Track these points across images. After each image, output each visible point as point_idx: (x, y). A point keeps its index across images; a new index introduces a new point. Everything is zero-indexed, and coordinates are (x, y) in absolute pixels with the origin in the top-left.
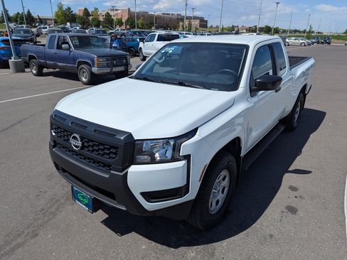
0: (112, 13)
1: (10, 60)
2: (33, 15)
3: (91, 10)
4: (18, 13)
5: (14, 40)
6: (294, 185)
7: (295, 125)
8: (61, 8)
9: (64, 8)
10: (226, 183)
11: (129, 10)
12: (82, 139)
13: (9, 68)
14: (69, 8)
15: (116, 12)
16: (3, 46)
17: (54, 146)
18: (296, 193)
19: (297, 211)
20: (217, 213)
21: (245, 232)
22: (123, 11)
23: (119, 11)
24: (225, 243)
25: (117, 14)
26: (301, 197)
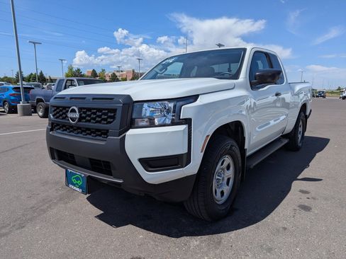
0: (117, 74)
1: (18, 105)
2: (45, 75)
3: (98, 72)
4: (32, 74)
5: (25, 88)
6: (305, 189)
7: (300, 145)
8: (71, 69)
9: (74, 70)
10: (230, 173)
11: (133, 71)
12: (80, 109)
13: (17, 113)
14: (79, 70)
15: (121, 73)
16: (14, 92)
17: (52, 130)
18: (307, 195)
19: (311, 209)
20: (223, 204)
21: (254, 225)
22: (128, 72)
23: (124, 73)
24: (233, 234)
25: (122, 75)
26: (314, 199)
